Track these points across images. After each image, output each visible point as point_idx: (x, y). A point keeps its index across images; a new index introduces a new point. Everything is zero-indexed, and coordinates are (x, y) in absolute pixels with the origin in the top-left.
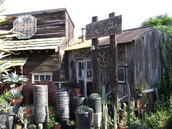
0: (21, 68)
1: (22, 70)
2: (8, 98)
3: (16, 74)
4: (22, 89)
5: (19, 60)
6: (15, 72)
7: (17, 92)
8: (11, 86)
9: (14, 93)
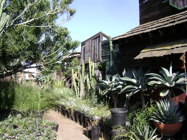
0: (181, 58)
1: (185, 62)
2: (152, 119)
3: (173, 72)
4: (186, 100)
5: (178, 44)
6: (171, 68)
7: (170, 108)
8: (162, 95)
9: (163, 109)
